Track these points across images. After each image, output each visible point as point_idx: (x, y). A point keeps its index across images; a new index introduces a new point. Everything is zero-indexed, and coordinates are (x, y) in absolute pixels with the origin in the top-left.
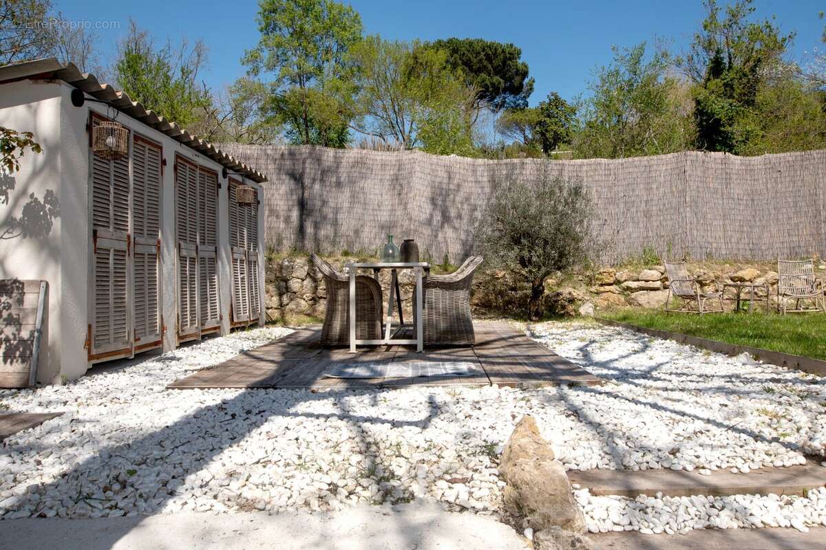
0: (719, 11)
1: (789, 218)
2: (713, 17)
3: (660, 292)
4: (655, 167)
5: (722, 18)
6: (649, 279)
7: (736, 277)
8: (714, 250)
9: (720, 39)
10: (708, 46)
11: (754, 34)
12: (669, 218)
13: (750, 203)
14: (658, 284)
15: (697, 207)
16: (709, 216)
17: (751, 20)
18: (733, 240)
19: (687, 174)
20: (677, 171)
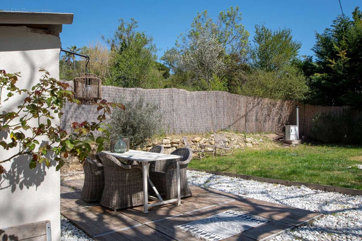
0: (124, 24)
1: (205, 117)
2: (122, 26)
3: (170, 149)
4: (162, 94)
5: (126, 27)
6: (166, 143)
7: (194, 141)
8: (183, 129)
9: (125, 35)
10: (121, 37)
11: (138, 36)
12: (168, 116)
13: (193, 110)
14: (170, 145)
15: (177, 112)
16: (181, 116)
17: (136, 31)
18: (189, 125)
19: (173, 97)
20: (170, 96)
